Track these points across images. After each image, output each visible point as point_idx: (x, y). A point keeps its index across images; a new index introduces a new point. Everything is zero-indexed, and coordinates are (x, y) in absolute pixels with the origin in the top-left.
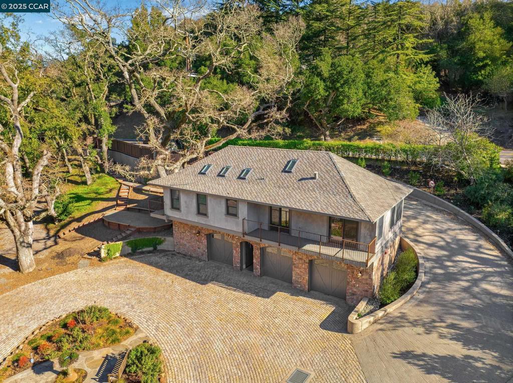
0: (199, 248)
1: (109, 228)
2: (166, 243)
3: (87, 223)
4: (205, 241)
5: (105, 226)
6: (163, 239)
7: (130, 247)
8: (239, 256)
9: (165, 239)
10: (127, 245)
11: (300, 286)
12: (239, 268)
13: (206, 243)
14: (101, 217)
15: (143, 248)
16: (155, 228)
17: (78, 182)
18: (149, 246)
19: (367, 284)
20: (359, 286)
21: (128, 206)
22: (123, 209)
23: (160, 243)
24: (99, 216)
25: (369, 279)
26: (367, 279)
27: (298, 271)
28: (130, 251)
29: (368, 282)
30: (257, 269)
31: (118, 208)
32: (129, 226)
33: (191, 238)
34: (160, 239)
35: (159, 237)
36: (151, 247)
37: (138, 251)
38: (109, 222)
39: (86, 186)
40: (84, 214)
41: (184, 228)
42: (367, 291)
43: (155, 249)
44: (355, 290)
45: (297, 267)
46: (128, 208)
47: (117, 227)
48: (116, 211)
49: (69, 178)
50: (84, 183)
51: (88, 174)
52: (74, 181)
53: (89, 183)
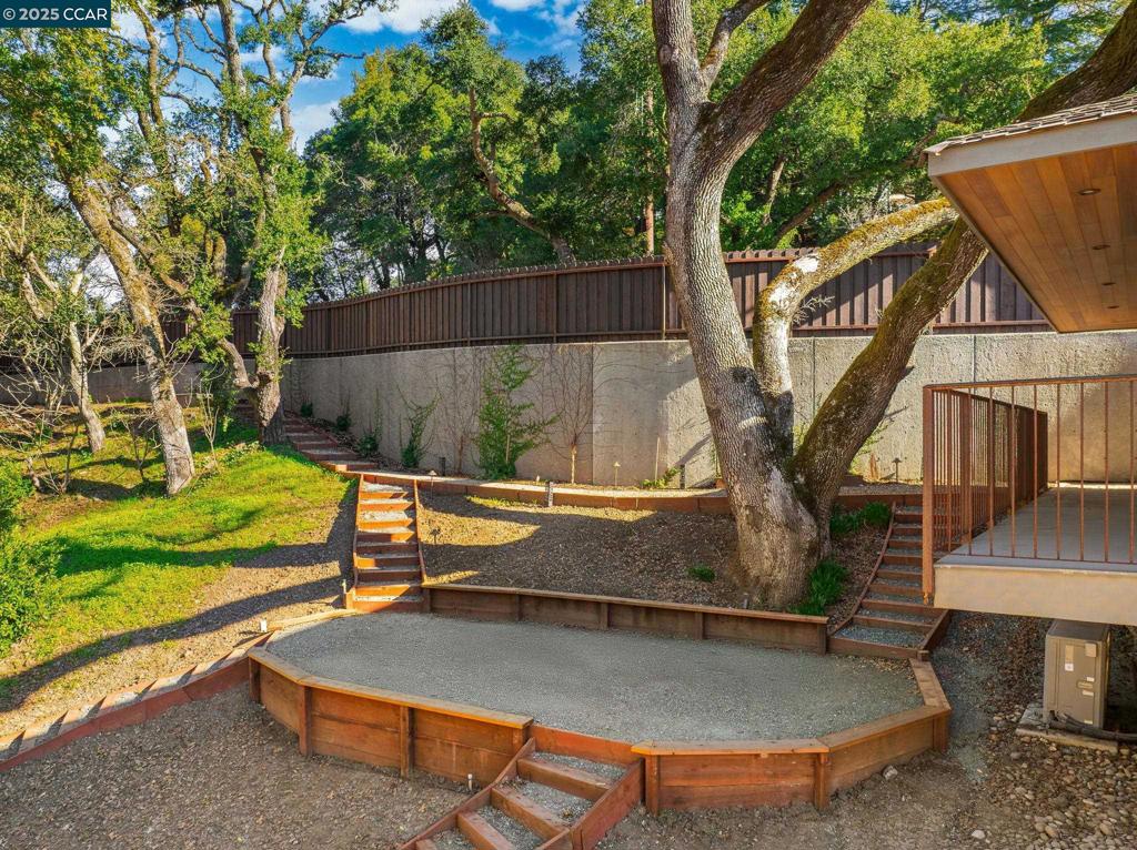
1: (314, 756)
3: (129, 695)
5: (272, 729)
14: (238, 653)
17: (120, 488)
21: (428, 582)
22: (391, 598)
24: (227, 645)
31: (352, 595)
32: (528, 730)
38: (309, 690)
39: (160, 501)
40: (117, 630)
46: (433, 591)
47: (379, 747)
48: (349, 611)
49: (82, 474)
50: (159, 489)
51: (176, 439)
52: (105, 486)
53: (176, 485)
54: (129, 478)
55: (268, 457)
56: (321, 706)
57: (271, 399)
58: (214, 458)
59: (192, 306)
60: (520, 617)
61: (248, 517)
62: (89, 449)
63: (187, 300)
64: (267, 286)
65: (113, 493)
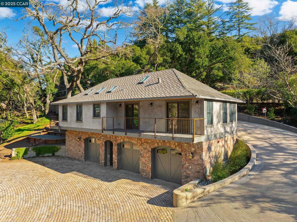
0: (79, 151)
2: (61, 150)
4: (83, 145)
6: (59, 147)
7: (35, 152)
8: (104, 153)
9: (60, 147)
10: (33, 150)
11: (145, 174)
12: (103, 164)
13: (84, 147)
15: (45, 153)
16: (57, 140)
18: (49, 153)
19: (199, 165)
20: (191, 168)
22: (46, 133)
23: (57, 150)
25: (200, 159)
26: (198, 160)
27: (143, 160)
28: (35, 155)
29: (200, 162)
30: (115, 163)
33: (75, 144)
34: (57, 147)
35: (57, 146)
36: (51, 153)
37: (40, 156)
41: (72, 137)
42: (199, 172)
43: (53, 155)
44: (189, 172)
45: (143, 157)
46: (49, 133)
48: (41, 134)
49: (25, 121)
50: (32, 123)
51: (35, 117)
52: (27, 123)
53: (34, 122)
54: (30, 121)
55: (46, 119)
56: (31, 139)
57: (47, 111)
58: (39, 119)
59: (36, 100)
60: (55, 135)
61: (39, 126)
62: (26, 118)
63: (35, 100)
64: (47, 97)
65: (28, 123)
